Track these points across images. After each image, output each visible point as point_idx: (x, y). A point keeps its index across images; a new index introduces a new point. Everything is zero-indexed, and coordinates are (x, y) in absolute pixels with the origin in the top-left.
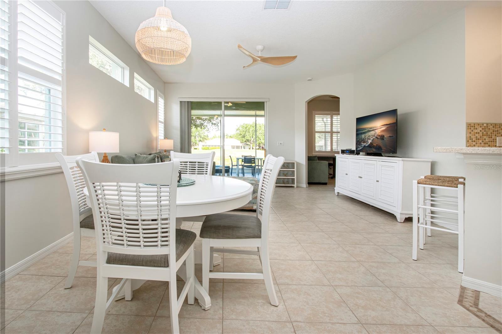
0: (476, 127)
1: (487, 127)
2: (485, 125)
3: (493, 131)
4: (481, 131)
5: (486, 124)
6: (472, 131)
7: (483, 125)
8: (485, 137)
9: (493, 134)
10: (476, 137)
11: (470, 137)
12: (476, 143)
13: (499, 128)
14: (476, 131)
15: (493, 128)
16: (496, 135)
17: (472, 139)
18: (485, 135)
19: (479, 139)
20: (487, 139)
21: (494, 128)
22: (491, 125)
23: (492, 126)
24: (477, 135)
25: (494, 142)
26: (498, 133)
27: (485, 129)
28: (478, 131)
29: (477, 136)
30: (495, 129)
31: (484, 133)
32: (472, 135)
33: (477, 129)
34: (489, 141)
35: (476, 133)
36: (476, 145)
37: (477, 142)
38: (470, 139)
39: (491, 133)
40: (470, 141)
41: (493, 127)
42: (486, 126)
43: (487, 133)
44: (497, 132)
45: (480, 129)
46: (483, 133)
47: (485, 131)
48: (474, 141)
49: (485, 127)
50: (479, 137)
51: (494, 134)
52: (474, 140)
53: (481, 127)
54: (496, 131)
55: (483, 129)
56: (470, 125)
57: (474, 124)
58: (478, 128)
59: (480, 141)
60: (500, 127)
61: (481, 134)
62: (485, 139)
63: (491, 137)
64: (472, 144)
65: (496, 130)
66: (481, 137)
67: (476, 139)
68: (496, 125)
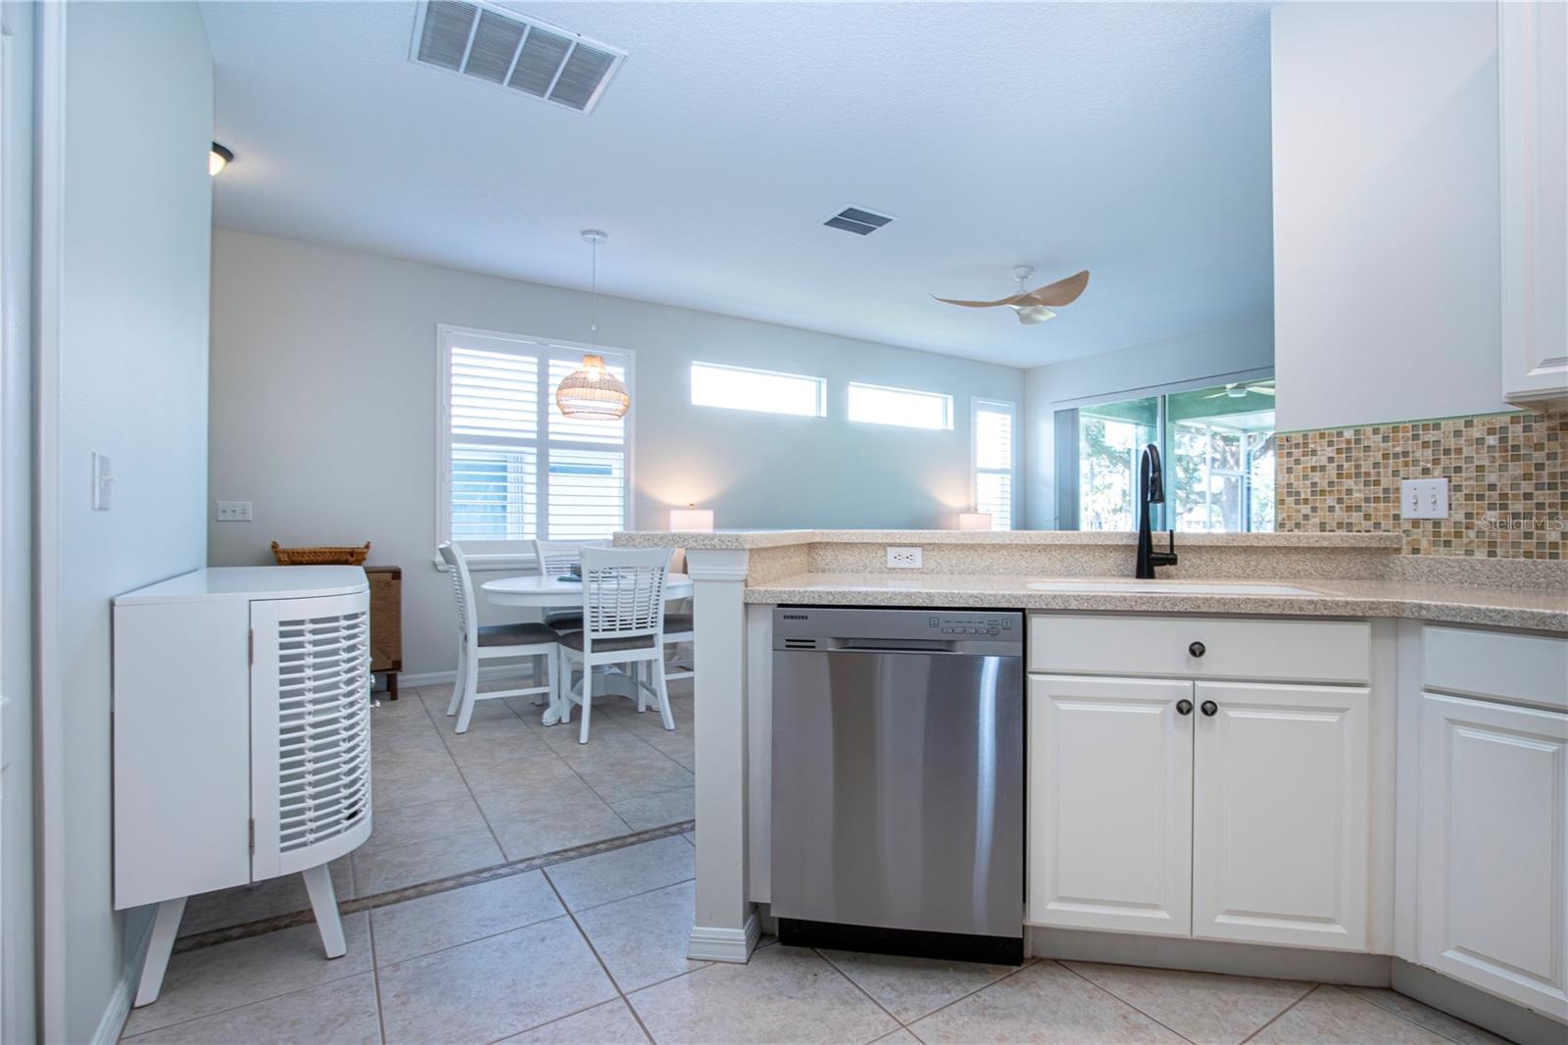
0: (1312, 446)
1: (1358, 441)
2: (1348, 434)
3: (1385, 456)
4: (1331, 460)
5: (1352, 431)
6: (1297, 462)
7: (1340, 434)
8: (1349, 483)
9: (1386, 467)
10: (1314, 484)
11: (1290, 485)
12: (1314, 509)
13: (1410, 442)
14: (1313, 461)
15: (1382, 445)
16: (1396, 473)
17: (1298, 493)
18: (1349, 476)
19: (1323, 492)
20: (1360, 491)
21: (1390, 444)
22: (1376, 431)
23: (1379, 438)
24: (1317, 477)
25: (1386, 500)
26: (1406, 464)
27: (1349, 450)
28: (1321, 459)
29: (1316, 480)
30: (1394, 446)
31: (1346, 465)
32: (1297, 479)
33: (1314, 452)
34: (1367, 500)
35: (1314, 469)
36: (1314, 517)
37: (1318, 505)
38: (1289, 494)
39: (1376, 465)
40: (1290, 501)
41: (1385, 439)
42: (1353, 438)
43: (1358, 467)
44: (1401, 460)
45: (1330, 452)
46: (1340, 467)
47: (1349, 459)
48: (1306, 501)
49: (1348, 441)
50: (1326, 485)
51: (1390, 470)
52: (1303, 496)
53: (1330, 444)
54: (1396, 455)
55: (1339, 451)
56: (1287, 441)
57: (1305, 436)
58: (1319, 448)
59: (1331, 501)
60: (1415, 437)
61: (1332, 472)
62: (1349, 492)
63: (1377, 483)
64: (1298, 511)
65: (1399, 449)
66: (1331, 484)
67: (1313, 493)
68: (1395, 429)
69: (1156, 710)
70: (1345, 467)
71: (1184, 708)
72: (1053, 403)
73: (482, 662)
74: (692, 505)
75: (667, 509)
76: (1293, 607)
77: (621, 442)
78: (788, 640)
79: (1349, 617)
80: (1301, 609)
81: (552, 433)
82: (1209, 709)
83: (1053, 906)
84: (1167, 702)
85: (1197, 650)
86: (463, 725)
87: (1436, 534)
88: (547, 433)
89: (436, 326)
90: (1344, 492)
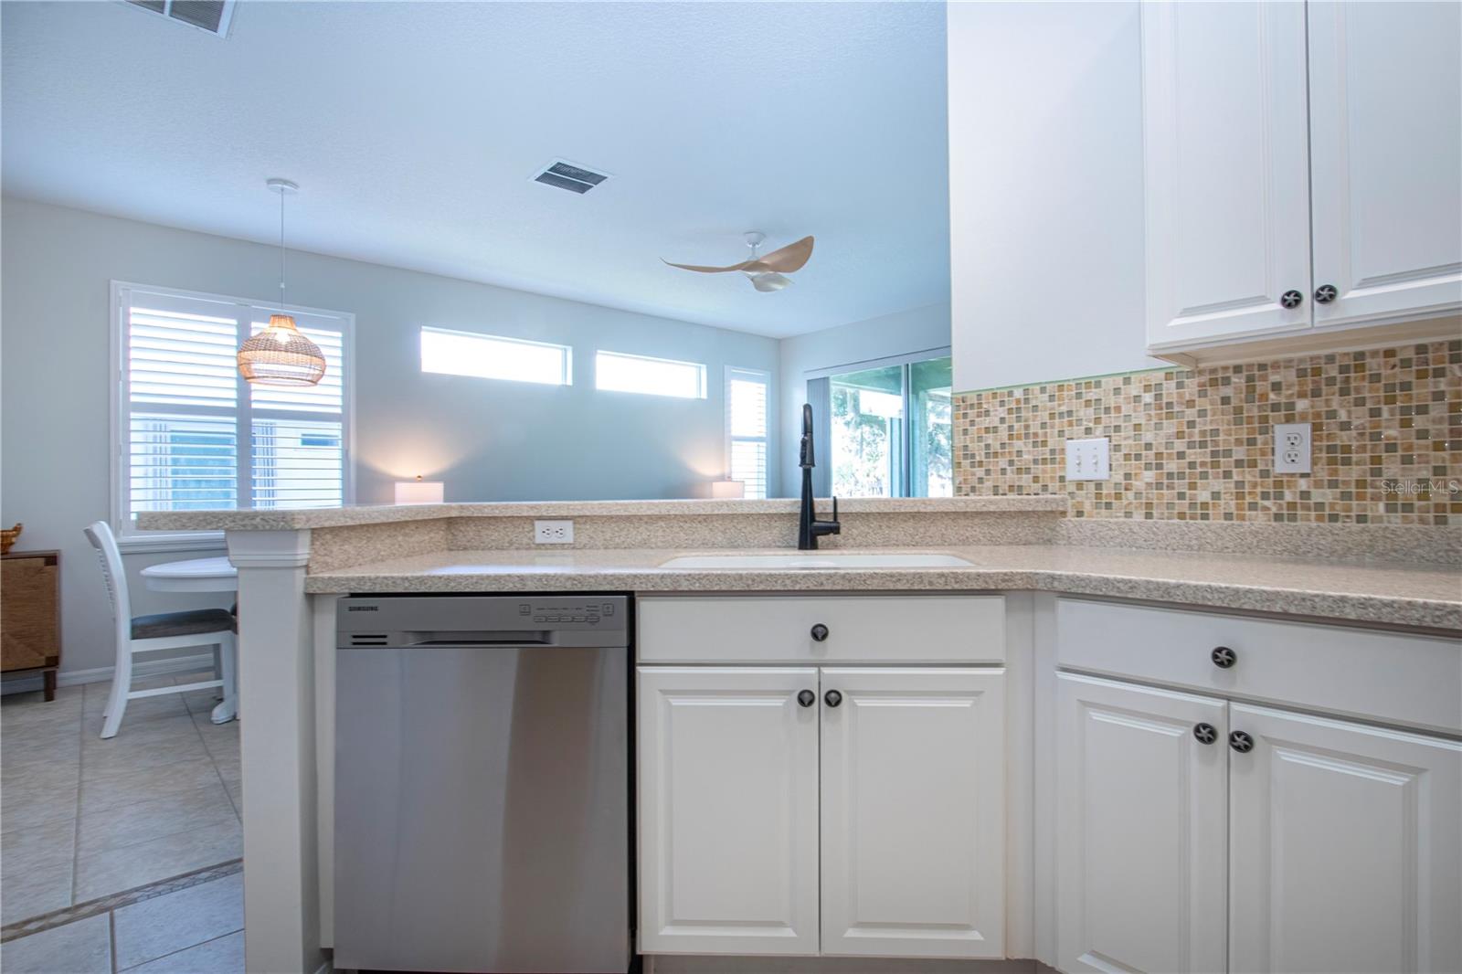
0: (985, 406)
1: (1027, 400)
2: (1018, 394)
3: (1052, 416)
4: (1002, 420)
5: (1021, 390)
6: (972, 423)
7: (1010, 394)
8: (1018, 444)
9: (1052, 427)
10: (988, 446)
11: (966, 447)
12: (988, 472)
13: (1074, 401)
14: (986, 422)
15: (1049, 404)
16: (1061, 433)
17: (973, 456)
18: (1019, 438)
19: (996, 454)
20: (1029, 452)
21: (1056, 403)
22: (1043, 390)
23: (1045, 397)
24: (990, 438)
25: (1053, 461)
26: (1070, 424)
27: (1018, 409)
28: (993, 421)
29: (990, 441)
30: (1059, 405)
31: (1016, 426)
32: (972, 442)
33: (987, 413)
34: (1035, 462)
35: (987, 430)
36: (988, 480)
37: (991, 467)
38: (965, 456)
39: (1043, 425)
40: (965, 463)
41: (1052, 398)
42: (1022, 397)
43: (1027, 427)
44: (1066, 419)
45: (1002, 412)
46: (1011, 428)
47: (1019, 419)
48: (981, 464)
49: (1018, 401)
50: (999, 447)
51: (1056, 431)
52: (978, 458)
53: (1002, 403)
54: (1061, 415)
55: (1010, 411)
56: (963, 402)
57: (979, 396)
58: (991, 409)
59: (1003, 463)
60: (1079, 395)
61: (1003, 434)
62: (1019, 453)
63: (1044, 443)
64: (973, 474)
65: (1064, 409)
66: (1003, 445)
67: (987, 455)
68: (1061, 388)
69: (778, 702)
70: (1015, 427)
71: (805, 699)
72: (805, 372)
73: (137, 657)
74: (419, 477)
75: (391, 481)
76: (922, 582)
77: (339, 411)
78: (355, 637)
79: (982, 590)
80: (931, 583)
81: (255, 401)
82: (833, 700)
83: (668, 931)
84: (788, 693)
85: (819, 634)
86: (111, 729)
87: (1098, 496)
88: (250, 402)
89: (109, 281)
90: (1015, 454)
